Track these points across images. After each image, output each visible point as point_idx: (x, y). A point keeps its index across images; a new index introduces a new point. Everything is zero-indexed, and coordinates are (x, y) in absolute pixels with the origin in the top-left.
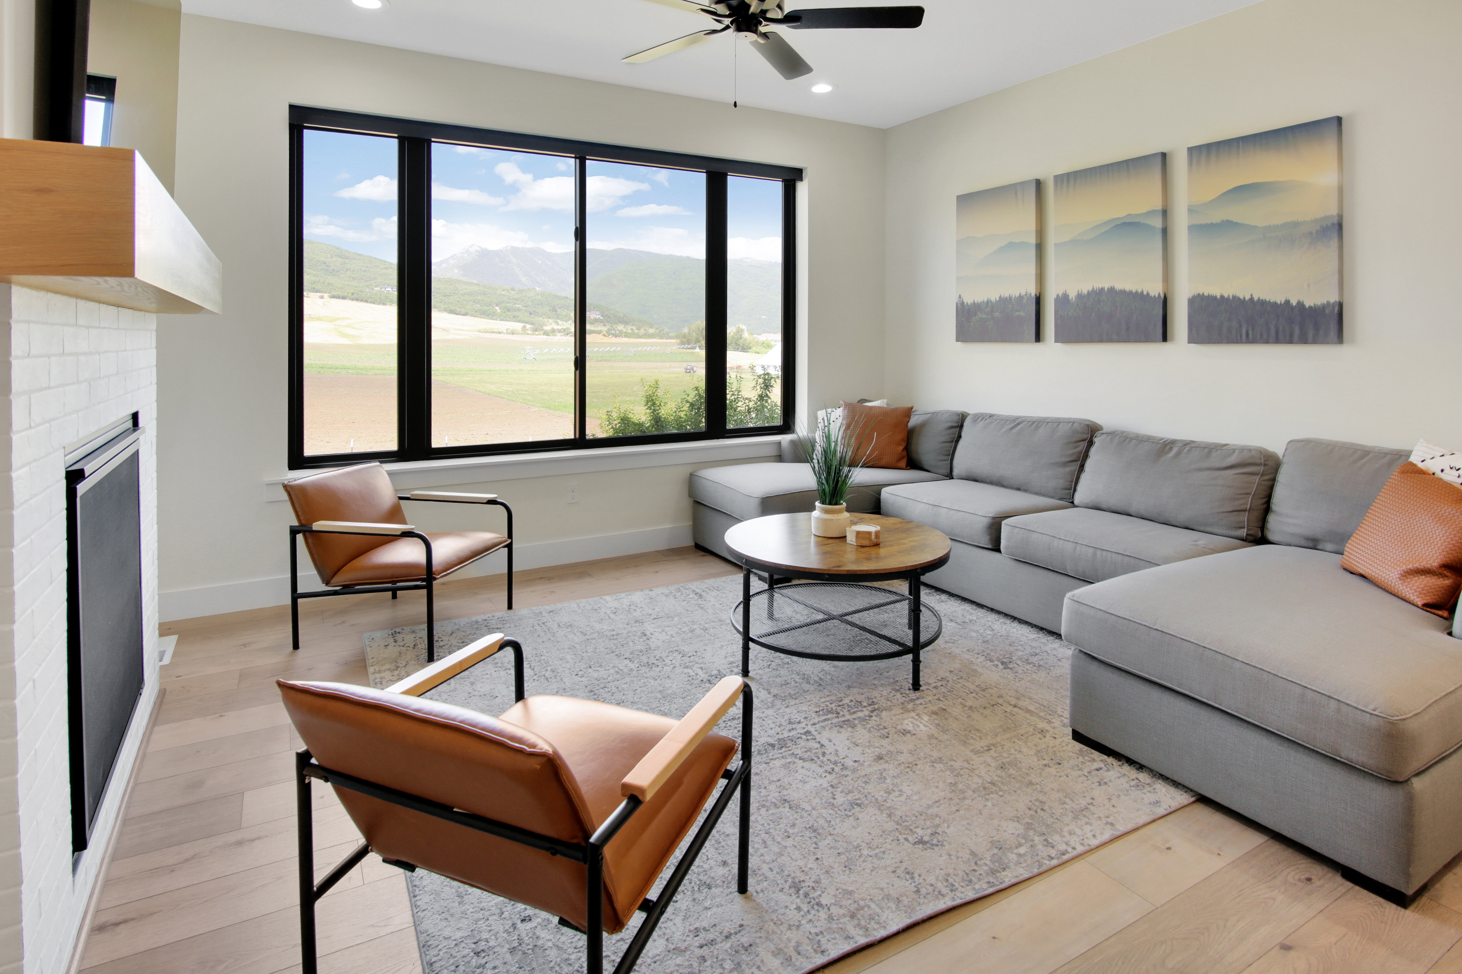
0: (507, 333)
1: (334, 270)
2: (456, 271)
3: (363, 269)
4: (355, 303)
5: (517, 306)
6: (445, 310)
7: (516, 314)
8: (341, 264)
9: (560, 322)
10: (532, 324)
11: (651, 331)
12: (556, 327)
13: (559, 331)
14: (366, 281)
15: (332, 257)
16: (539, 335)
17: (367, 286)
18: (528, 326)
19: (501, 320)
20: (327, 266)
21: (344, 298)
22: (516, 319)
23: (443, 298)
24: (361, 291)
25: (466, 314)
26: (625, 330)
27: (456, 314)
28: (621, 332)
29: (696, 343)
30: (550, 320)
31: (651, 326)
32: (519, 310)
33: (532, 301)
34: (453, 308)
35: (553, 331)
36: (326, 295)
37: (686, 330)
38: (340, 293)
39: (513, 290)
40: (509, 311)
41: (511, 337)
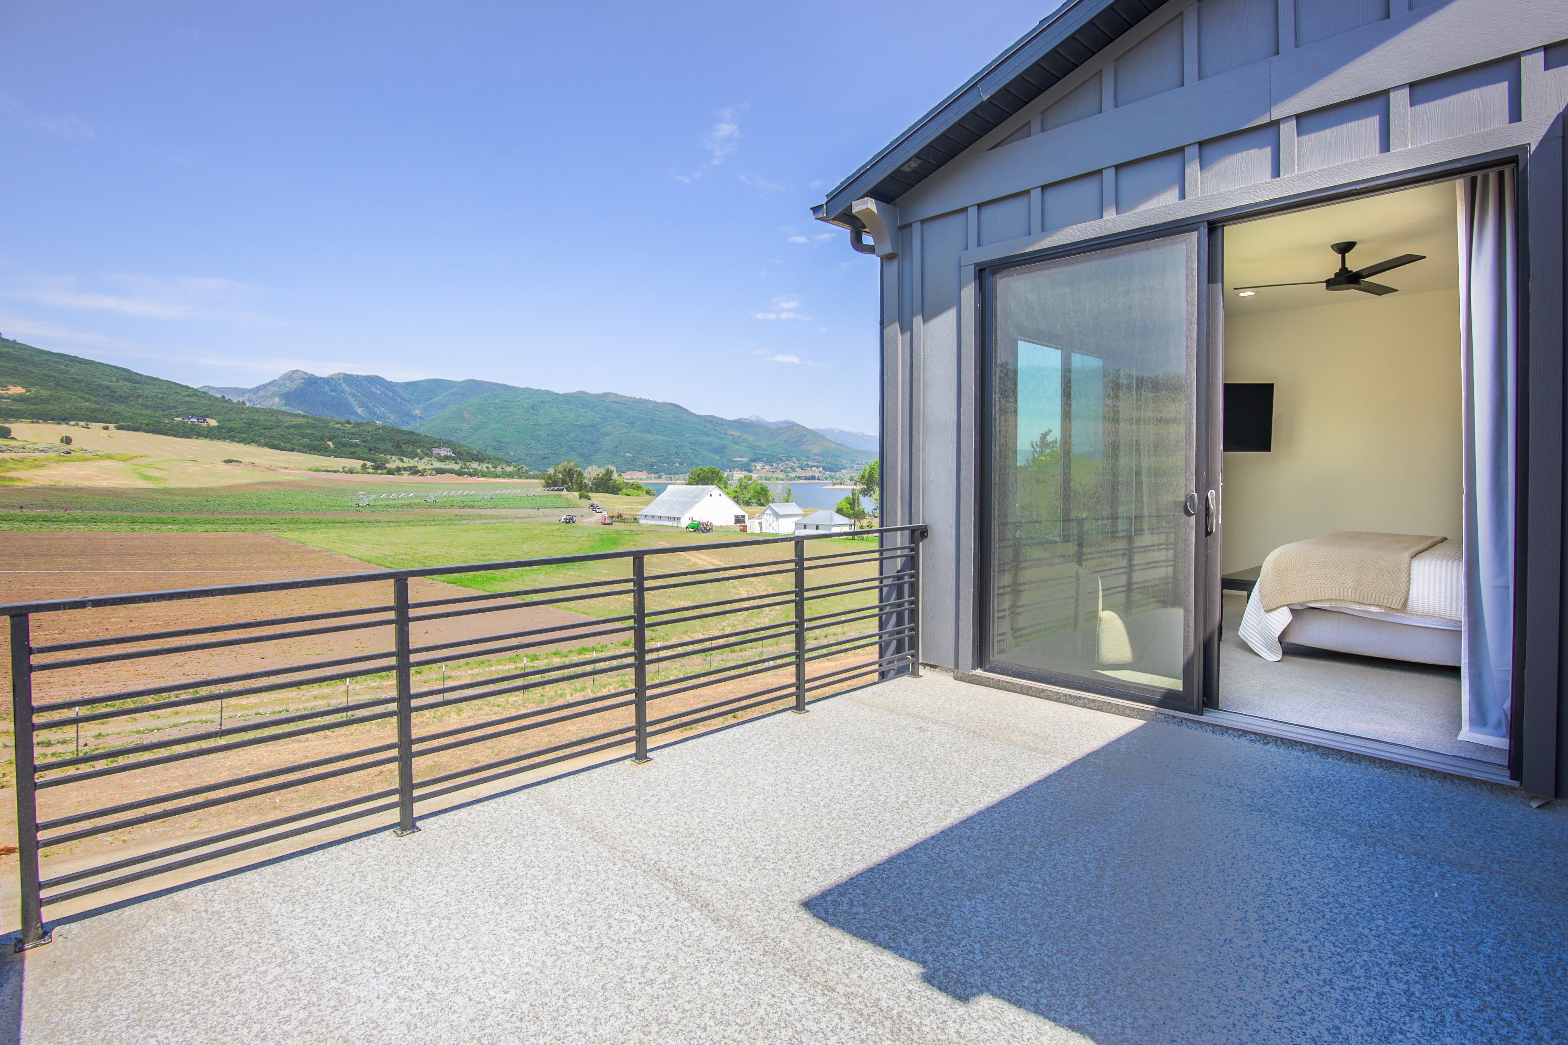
0: (344, 472)
1: (121, 396)
2: (277, 399)
3: (160, 395)
4: (150, 435)
5: (354, 441)
6: (267, 445)
7: (353, 450)
8: (131, 390)
9: (405, 459)
10: (372, 460)
11: (509, 469)
12: (401, 465)
13: (405, 469)
14: (164, 410)
15: (118, 381)
16: (382, 474)
17: (165, 416)
18: (369, 464)
19: (335, 457)
20: (112, 391)
21: (136, 430)
22: (353, 455)
23: (263, 431)
24: (157, 422)
25: (292, 450)
26: (479, 468)
27: (281, 450)
28: (475, 470)
29: (562, 485)
30: (393, 457)
31: (508, 464)
32: (356, 445)
33: (372, 436)
34: (276, 442)
35: (399, 470)
36: (112, 426)
37: (551, 471)
38: (130, 424)
39: (349, 423)
40: (344, 446)
41: (349, 476)
